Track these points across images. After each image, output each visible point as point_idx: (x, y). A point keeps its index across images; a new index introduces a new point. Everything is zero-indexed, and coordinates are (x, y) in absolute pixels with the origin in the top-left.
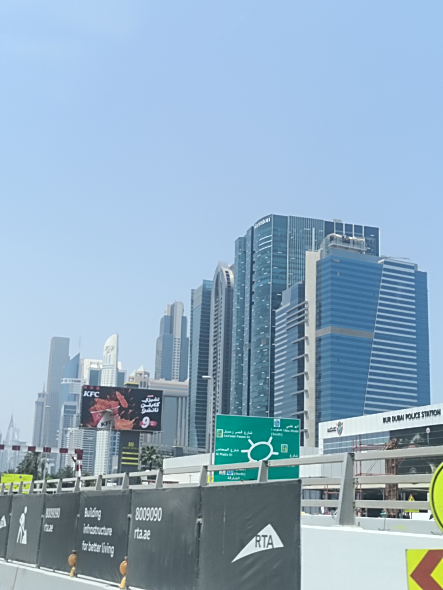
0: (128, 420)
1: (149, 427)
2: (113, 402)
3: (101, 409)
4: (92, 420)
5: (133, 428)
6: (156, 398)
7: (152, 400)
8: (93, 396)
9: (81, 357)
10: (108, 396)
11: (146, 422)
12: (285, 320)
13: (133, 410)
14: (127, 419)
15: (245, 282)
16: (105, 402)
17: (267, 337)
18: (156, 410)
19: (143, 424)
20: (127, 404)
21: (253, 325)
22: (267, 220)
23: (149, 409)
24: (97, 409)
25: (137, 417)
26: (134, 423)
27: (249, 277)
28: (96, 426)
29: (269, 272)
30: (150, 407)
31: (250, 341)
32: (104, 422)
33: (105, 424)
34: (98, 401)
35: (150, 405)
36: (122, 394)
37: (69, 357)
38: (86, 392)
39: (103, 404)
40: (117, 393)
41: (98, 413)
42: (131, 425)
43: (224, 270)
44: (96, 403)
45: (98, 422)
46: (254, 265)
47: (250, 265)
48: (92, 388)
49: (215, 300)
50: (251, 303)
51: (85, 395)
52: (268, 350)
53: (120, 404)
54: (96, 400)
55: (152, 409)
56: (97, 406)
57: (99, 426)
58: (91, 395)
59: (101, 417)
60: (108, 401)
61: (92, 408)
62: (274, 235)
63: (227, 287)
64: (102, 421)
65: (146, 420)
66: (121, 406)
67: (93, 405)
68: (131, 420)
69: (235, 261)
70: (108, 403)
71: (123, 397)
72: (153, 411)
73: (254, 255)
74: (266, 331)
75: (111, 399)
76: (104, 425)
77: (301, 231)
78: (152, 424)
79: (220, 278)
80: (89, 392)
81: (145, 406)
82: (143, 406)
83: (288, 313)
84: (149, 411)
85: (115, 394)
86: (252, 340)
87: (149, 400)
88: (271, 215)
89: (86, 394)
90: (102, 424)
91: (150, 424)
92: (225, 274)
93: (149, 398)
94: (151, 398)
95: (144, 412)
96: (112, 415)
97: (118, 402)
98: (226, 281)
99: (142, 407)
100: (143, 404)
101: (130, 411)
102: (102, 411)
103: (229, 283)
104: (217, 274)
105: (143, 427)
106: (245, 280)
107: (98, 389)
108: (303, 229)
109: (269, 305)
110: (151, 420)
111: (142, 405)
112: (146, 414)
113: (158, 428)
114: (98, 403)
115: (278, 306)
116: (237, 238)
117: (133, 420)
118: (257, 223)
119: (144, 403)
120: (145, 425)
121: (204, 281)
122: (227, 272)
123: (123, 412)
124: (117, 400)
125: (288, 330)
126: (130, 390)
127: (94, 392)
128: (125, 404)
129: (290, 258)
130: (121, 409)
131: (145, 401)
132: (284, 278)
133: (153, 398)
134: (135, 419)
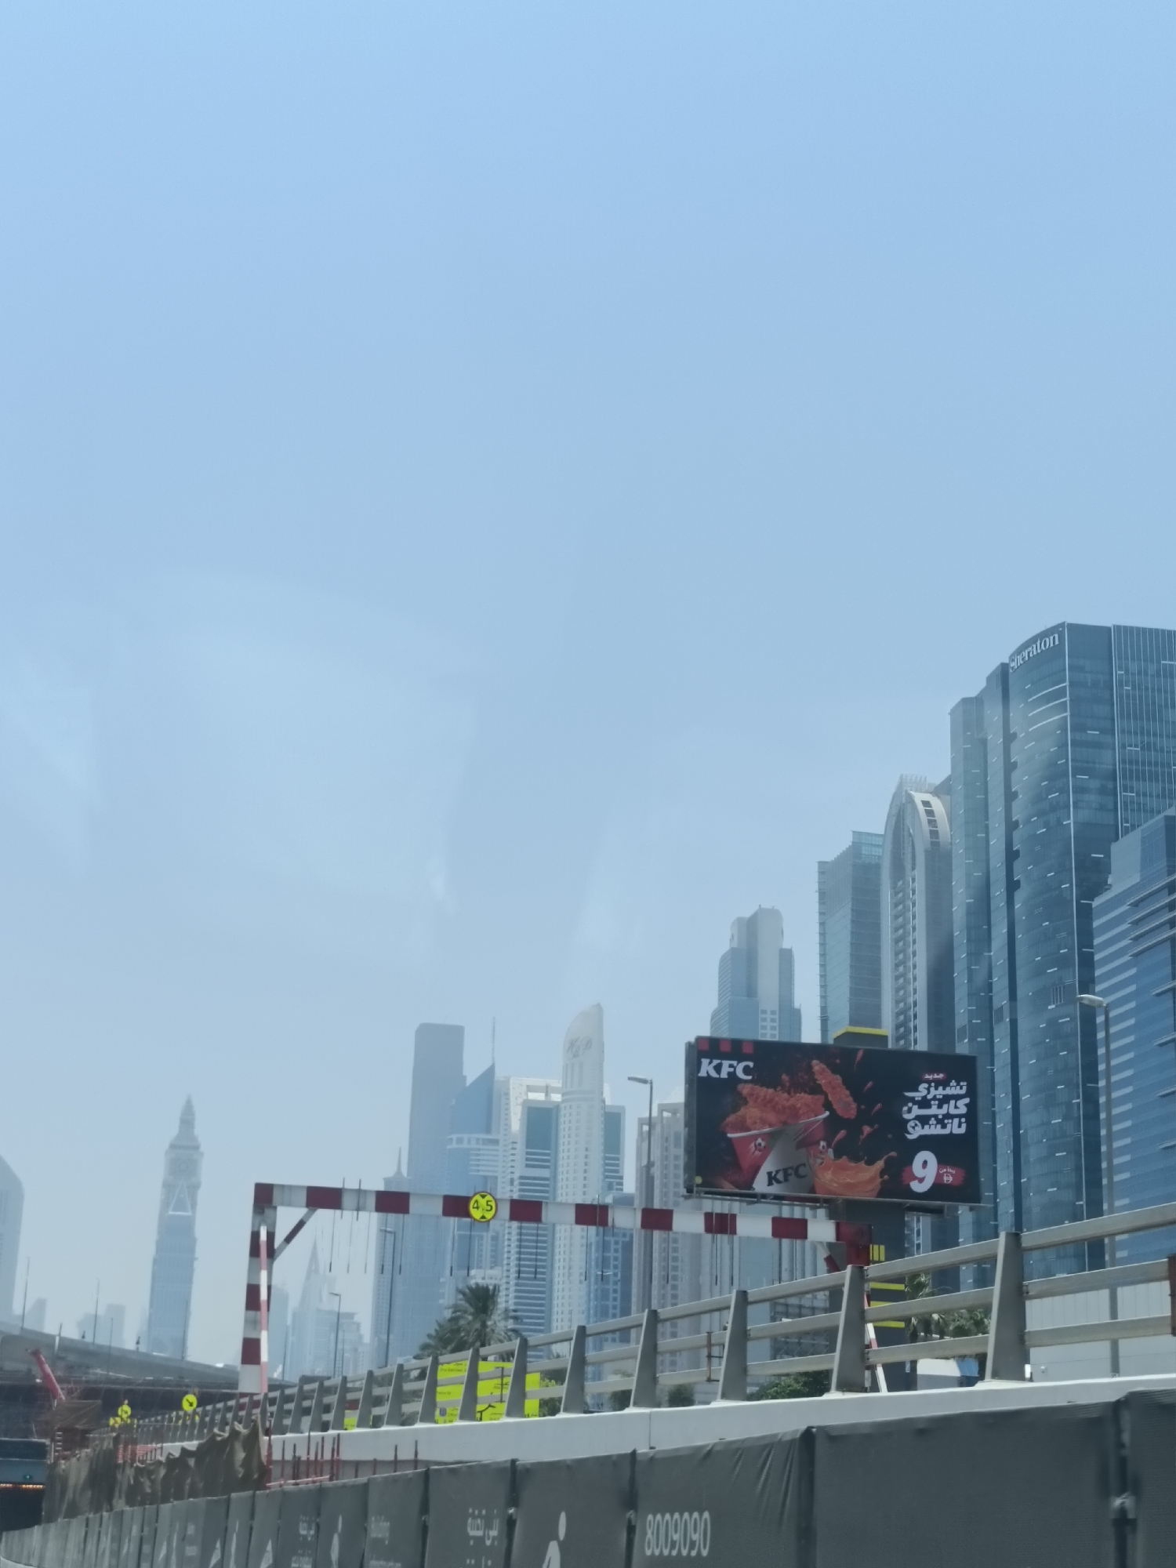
0: (862, 1164)
1: (938, 1190)
2: (803, 1099)
3: (764, 1122)
4: (736, 1165)
5: (881, 1194)
6: (953, 1083)
7: (940, 1092)
8: (732, 1075)
9: (499, 1074)
10: (785, 1077)
11: (925, 1170)
12: (1125, 926)
13: (876, 1126)
14: (856, 1159)
15: (987, 827)
16: (777, 1099)
17: (1068, 982)
18: (957, 1128)
19: (915, 1178)
20: (854, 1105)
21: (1021, 949)
22: (1049, 641)
23: (933, 1121)
24: (749, 1122)
25: (893, 1154)
26: (882, 1173)
27: (1001, 809)
28: (750, 1186)
29: (1064, 791)
30: (935, 1116)
31: (1013, 996)
32: (777, 1172)
33: (780, 1176)
34: (751, 1095)
35: (934, 1110)
36: (835, 1070)
37: (465, 1078)
38: (705, 1061)
39: (767, 1103)
40: (817, 1066)
41: (755, 1137)
42: (872, 1180)
43: (919, 797)
44: (746, 1102)
45: (756, 1170)
46: (1015, 775)
47: (1001, 776)
48: (725, 1048)
49: (894, 886)
50: (1012, 886)
51: (703, 1073)
52: (1073, 1019)
53: (828, 1105)
54: (745, 1090)
55: (941, 1122)
56: (751, 1112)
57: (760, 1185)
58: (724, 1075)
59: (765, 1152)
60: (786, 1095)
61: (731, 1118)
62: (1071, 684)
63: (929, 846)
64: (768, 1166)
65: (925, 1163)
66: (833, 1112)
67: (735, 1109)
68: (870, 1163)
69: (953, 768)
70: (788, 1100)
71: (838, 1079)
72: (946, 1131)
73: (1015, 747)
74: (1064, 963)
75: (797, 1087)
76: (778, 1182)
77: (1152, 669)
78: (948, 1179)
79: (908, 822)
80: (716, 1062)
81: (916, 1111)
82: (910, 1111)
83: (1136, 905)
84: (934, 1130)
85: (810, 1067)
86: (1020, 993)
87: (928, 1090)
88: (1062, 625)
89: (707, 1068)
90: (772, 1179)
91: (939, 1176)
92: (921, 808)
93: (929, 1082)
94: (938, 1083)
95: (915, 1132)
96: (806, 1142)
97: (822, 1097)
98: (926, 828)
99: (906, 1116)
100: (910, 1105)
101: (867, 1129)
102: (767, 1130)
103: (934, 834)
104: (895, 811)
105: (917, 1187)
106: (990, 822)
107: (748, 1050)
108: (1159, 662)
109: (1071, 887)
110: (942, 1162)
111: (905, 1109)
112: (925, 1143)
113: (968, 1191)
114: (751, 1103)
115: (1101, 887)
116: (957, 699)
117: (880, 1164)
118: (1019, 651)
119: (912, 1100)
120: (921, 1180)
121: (857, 834)
122: (926, 804)
123: (842, 1133)
124: (816, 1089)
125: (1136, 955)
126: (860, 1054)
127: (735, 1063)
128: (845, 1104)
129: (1123, 746)
130: (834, 1122)
131: (918, 1096)
132: (1111, 806)
133: (944, 1084)
134: (885, 1157)
